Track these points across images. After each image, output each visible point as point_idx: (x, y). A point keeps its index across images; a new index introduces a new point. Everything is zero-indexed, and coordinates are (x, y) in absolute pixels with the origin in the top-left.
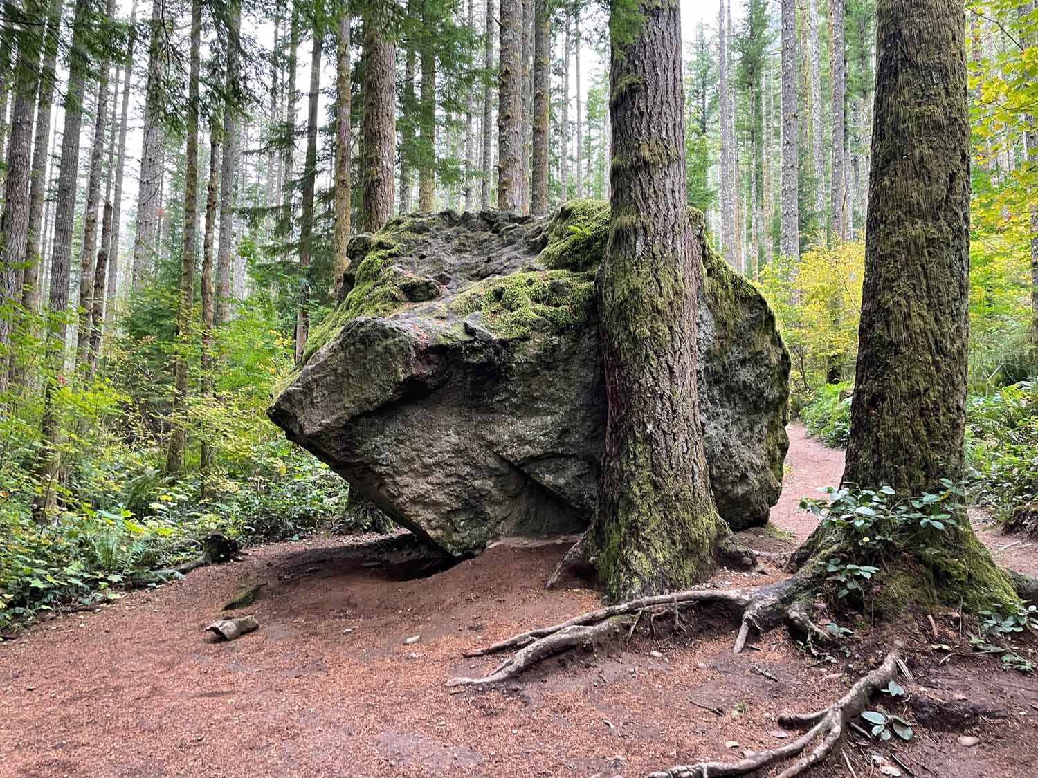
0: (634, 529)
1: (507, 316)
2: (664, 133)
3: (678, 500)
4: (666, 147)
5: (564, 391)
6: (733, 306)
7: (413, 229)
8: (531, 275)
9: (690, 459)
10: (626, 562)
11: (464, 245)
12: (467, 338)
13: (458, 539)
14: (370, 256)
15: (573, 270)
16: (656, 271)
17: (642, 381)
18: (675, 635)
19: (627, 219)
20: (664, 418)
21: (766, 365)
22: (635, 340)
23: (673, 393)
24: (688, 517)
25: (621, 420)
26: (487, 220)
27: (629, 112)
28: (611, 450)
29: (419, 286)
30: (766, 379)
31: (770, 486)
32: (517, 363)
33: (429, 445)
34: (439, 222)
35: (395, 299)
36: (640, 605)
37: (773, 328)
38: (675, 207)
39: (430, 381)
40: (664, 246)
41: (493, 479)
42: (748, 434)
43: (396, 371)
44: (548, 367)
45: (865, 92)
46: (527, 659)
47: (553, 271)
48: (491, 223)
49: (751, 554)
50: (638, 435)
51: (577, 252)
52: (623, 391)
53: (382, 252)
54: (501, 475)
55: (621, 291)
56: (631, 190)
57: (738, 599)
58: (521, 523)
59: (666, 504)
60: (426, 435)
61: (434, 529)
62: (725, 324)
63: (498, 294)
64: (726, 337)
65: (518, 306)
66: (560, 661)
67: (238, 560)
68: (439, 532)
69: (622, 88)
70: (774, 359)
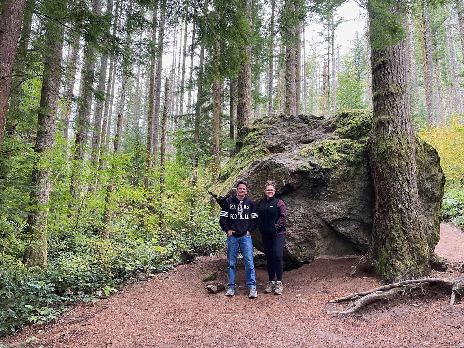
0: (395, 251)
1: (327, 159)
2: (399, 80)
3: (415, 239)
4: (401, 87)
5: (351, 191)
6: (424, 154)
7: (268, 123)
8: (334, 141)
9: (418, 221)
10: (393, 266)
11: (292, 129)
12: (311, 168)
13: (302, 255)
14: (250, 134)
15: (352, 139)
16: (399, 139)
17: (395, 186)
18: (421, 297)
19: (384, 117)
20: (406, 202)
21: (436, 181)
22: (391, 168)
23: (410, 191)
24: (419, 246)
25: (385, 203)
26: (302, 119)
27: (383, 73)
28: (379, 216)
29: (276, 146)
30: (436, 187)
31: (435, 236)
32: (332, 179)
33: (292, 213)
34: (279, 120)
35: (265, 152)
36: (405, 284)
37: (439, 165)
38: (405, 112)
39: (295, 185)
40: (402, 128)
41: (318, 229)
42: (427, 212)
43: (282, 181)
44: (345, 180)
45: (437, 60)
46: (362, 304)
47: (342, 140)
48: (304, 120)
49: (445, 264)
50: (394, 210)
51: (354, 131)
52: (385, 191)
53: (256, 133)
54: (322, 227)
55: (382, 147)
56: (385, 105)
57: (448, 282)
58: (328, 249)
59: (410, 240)
60: (291, 209)
61: (292, 250)
62: (421, 162)
63: (321, 149)
64: (421, 168)
65: (331, 154)
66: (374, 306)
67: (194, 263)
68: (294, 252)
69: (379, 63)
70: (439, 178)
